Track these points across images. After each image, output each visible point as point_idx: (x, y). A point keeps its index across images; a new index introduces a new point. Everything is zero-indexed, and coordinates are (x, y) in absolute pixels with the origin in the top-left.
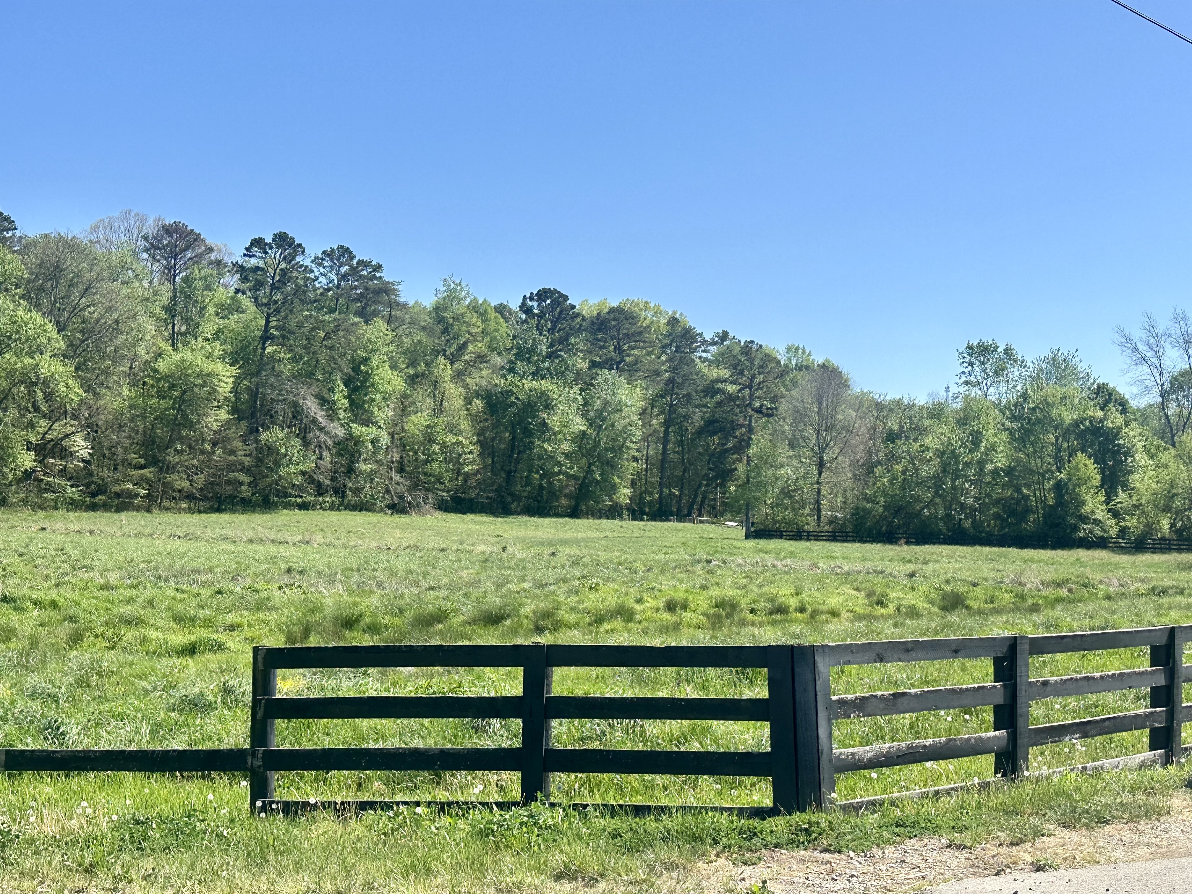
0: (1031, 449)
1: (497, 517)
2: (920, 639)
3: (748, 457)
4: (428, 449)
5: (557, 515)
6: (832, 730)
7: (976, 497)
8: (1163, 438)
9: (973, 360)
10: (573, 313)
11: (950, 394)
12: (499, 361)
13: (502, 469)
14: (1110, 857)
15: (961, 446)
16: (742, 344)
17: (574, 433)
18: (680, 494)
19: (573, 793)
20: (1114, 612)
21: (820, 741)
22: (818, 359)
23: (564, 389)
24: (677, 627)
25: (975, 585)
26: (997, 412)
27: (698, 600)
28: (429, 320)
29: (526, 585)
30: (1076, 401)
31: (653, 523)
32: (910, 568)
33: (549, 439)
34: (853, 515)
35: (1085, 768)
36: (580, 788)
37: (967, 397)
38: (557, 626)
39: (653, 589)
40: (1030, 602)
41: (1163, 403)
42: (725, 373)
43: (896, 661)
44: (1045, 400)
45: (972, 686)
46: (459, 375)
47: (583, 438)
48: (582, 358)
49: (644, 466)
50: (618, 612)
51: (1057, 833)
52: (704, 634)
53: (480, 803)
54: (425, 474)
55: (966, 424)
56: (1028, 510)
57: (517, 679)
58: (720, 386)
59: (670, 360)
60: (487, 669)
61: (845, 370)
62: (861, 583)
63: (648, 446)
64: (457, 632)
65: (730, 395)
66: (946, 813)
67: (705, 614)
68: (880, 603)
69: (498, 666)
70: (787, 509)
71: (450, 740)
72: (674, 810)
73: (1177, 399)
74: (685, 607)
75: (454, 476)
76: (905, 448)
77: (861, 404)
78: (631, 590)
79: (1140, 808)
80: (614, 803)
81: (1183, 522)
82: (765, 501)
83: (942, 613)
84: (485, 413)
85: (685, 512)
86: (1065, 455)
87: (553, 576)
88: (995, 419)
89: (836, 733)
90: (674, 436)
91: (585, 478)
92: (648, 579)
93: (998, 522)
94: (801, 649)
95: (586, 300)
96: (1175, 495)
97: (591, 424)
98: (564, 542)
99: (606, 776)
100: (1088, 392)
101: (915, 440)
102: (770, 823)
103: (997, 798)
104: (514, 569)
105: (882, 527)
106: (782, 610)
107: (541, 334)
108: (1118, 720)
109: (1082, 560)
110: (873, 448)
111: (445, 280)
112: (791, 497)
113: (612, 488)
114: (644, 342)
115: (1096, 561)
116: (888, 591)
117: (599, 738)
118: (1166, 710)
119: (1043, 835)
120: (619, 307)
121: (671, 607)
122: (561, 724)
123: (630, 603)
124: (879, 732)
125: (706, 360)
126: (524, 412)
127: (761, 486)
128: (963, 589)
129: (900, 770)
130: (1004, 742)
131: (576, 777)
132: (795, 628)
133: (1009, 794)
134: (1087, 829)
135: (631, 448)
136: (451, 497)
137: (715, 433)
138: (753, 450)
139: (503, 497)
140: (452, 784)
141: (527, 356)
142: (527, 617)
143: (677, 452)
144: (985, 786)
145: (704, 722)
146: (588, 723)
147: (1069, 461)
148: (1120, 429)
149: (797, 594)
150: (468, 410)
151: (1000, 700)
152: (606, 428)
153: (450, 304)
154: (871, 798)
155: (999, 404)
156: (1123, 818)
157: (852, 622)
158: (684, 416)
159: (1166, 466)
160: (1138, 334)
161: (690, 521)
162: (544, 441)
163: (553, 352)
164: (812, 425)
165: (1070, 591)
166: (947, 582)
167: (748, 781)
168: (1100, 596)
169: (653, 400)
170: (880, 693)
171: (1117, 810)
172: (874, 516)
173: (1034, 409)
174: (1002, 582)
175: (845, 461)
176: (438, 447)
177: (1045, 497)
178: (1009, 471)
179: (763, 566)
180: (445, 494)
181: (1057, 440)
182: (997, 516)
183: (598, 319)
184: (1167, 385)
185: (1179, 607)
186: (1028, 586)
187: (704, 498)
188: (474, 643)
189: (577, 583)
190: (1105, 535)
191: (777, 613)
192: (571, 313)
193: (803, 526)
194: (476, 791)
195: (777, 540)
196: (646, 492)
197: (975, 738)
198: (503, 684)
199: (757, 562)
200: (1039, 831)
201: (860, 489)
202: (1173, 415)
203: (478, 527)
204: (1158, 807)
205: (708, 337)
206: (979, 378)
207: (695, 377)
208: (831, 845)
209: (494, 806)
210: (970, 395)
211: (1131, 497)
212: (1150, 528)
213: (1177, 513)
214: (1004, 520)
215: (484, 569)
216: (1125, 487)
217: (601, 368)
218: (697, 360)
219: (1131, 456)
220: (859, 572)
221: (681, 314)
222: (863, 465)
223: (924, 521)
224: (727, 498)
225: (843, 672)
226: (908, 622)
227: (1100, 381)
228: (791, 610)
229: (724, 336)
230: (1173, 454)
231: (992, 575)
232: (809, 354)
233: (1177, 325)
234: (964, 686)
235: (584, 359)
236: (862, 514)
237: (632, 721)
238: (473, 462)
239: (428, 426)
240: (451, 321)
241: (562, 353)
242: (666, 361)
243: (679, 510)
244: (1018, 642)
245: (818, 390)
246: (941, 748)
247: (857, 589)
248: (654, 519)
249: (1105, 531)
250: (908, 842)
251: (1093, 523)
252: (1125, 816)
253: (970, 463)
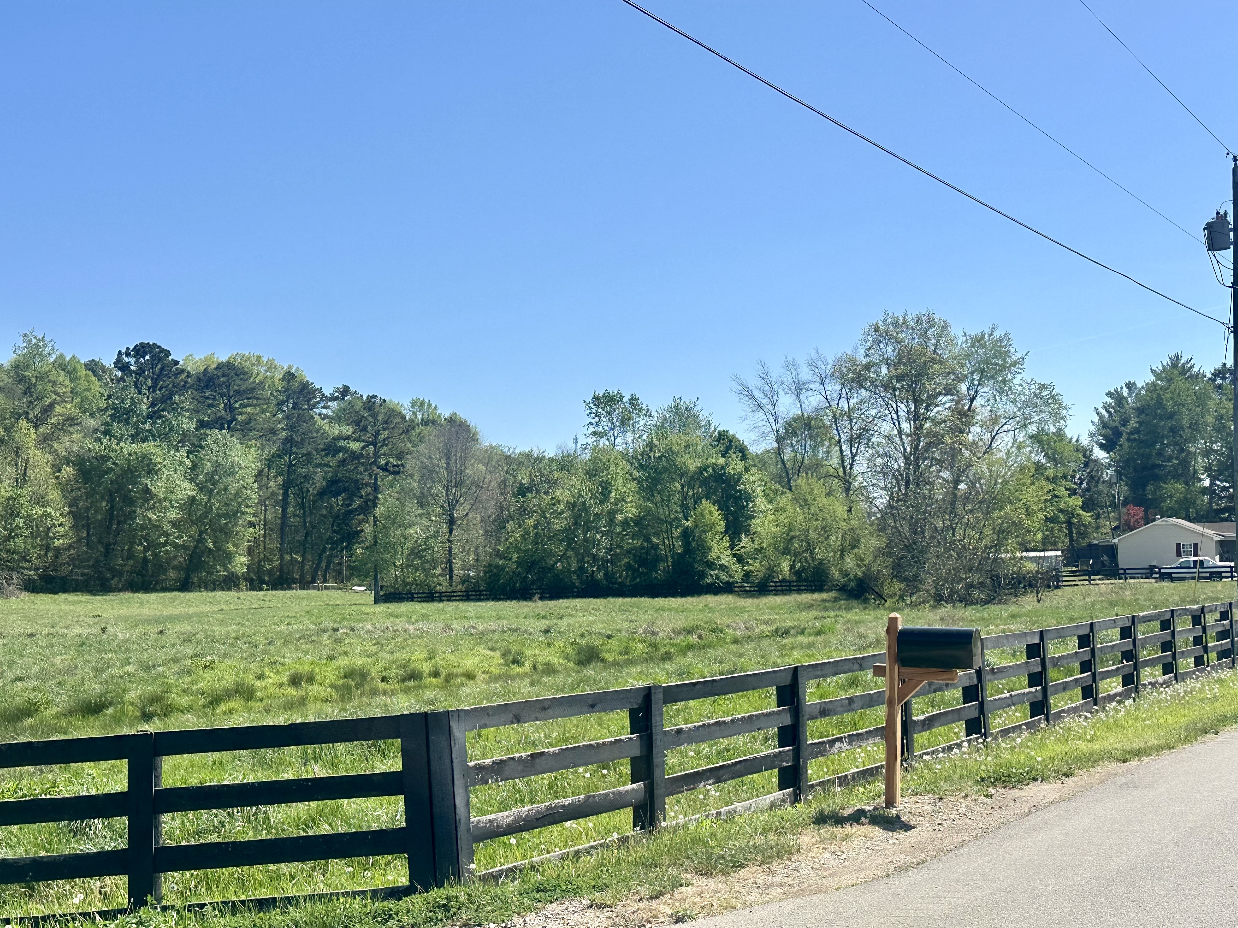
0: (659, 498)
1: (95, 595)
2: (557, 696)
3: (375, 517)
4: (11, 524)
5: (165, 590)
6: (469, 797)
7: (607, 549)
8: (780, 483)
9: (600, 410)
10: (177, 369)
11: (579, 445)
12: (91, 423)
13: (100, 541)
14: (746, 901)
15: (591, 498)
16: (365, 399)
17: (182, 499)
18: (303, 561)
19: (188, 893)
20: (741, 656)
21: (457, 810)
22: (445, 412)
23: (168, 452)
24: (302, 702)
25: (609, 637)
26: (625, 462)
27: (325, 671)
28: (7, 380)
29: (130, 669)
30: (699, 448)
31: (274, 592)
32: (544, 624)
33: (153, 508)
34: (485, 572)
35: (719, 814)
36: (196, 887)
37: (595, 447)
38: (168, 711)
39: (275, 663)
40: (663, 650)
41: (779, 448)
42: (348, 430)
43: (534, 721)
44: (671, 448)
45: (609, 740)
46: (45, 441)
47: (192, 505)
48: (188, 418)
49: (262, 532)
50: (237, 691)
51: (694, 881)
52: (332, 707)
53: (80, 914)
54: (8, 551)
55: (595, 475)
56: (658, 559)
57: (121, 772)
58: (342, 443)
59: (288, 417)
60: (86, 765)
61: (472, 423)
62: (497, 642)
63: (266, 510)
64: (50, 725)
65: (354, 453)
66: (586, 872)
67: (333, 686)
68: (516, 662)
69: (99, 760)
70: (417, 570)
71: (44, 848)
72: (302, 900)
73: (791, 443)
74: (311, 680)
75: (43, 552)
76: (536, 501)
77: (490, 458)
78: (251, 666)
79: (772, 848)
80: (235, 899)
81: (802, 563)
82: (394, 563)
83: (576, 668)
84: (77, 481)
85: (309, 578)
86: (691, 503)
87: (161, 656)
88: (623, 469)
89: (473, 800)
90: (295, 498)
91: (196, 547)
92: (269, 654)
93: (630, 573)
94: (435, 715)
95: (191, 355)
96: (793, 537)
97: (201, 488)
98: (173, 619)
99: (226, 871)
100: (710, 440)
101: (546, 493)
102: (407, 902)
103: (636, 852)
104: (115, 652)
105: (515, 583)
106: (415, 676)
107: (140, 393)
108: (749, 763)
109: (710, 605)
110: (504, 503)
111: (25, 335)
112: (421, 557)
113: (226, 557)
114: (258, 399)
115: (723, 607)
116: (524, 649)
117: (217, 830)
118: (793, 750)
119: (681, 885)
120: (228, 362)
121: (295, 681)
122: (173, 819)
123: (250, 679)
124: (517, 796)
125: (326, 417)
126: (123, 478)
127: (390, 547)
128: (598, 642)
129: (540, 832)
130: (641, 795)
131: (192, 875)
132: (429, 694)
133: (648, 847)
134: (723, 874)
135: (247, 513)
136: (39, 575)
137: (337, 494)
138: (379, 511)
139: (101, 572)
140: (47, 896)
141: (125, 417)
142: (132, 704)
143: (298, 516)
144: (624, 840)
145: (333, 802)
146: (204, 814)
147: (695, 509)
148: (741, 475)
149: (430, 659)
150: (57, 478)
151: (637, 752)
152: (218, 493)
153: (31, 362)
154: (511, 865)
155: (627, 454)
156: (757, 860)
157: (487, 683)
158: (305, 477)
159: (784, 510)
160: (753, 383)
161: (314, 588)
162: (147, 510)
163: (154, 412)
164: (440, 481)
165: (700, 637)
166: (582, 636)
167: (381, 860)
168: (728, 640)
169: (269, 460)
170: (518, 755)
171: (751, 852)
172: (507, 572)
173: (660, 458)
174: (635, 633)
175: (476, 517)
176: (22, 521)
177: (674, 545)
178: (638, 521)
179: (394, 631)
180: (32, 573)
181: (683, 489)
182: (629, 566)
183: (205, 375)
184: (782, 431)
185: (801, 646)
186: (661, 634)
187: (329, 563)
188: (69, 737)
189: (188, 662)
190: (731, 580)
191: (410, 679)
192: (174, 369)
193: (435, 587)
194: (76, 901)
195: (408, 604)
196: (265, 559)
197: (613, 793)
198: (105, 780)
199: (388, 628)
200: (677, 882)
201: (493, 545)
202: (788, 460)
203: (72, 608)
204: (789, 846)
205: (328, 392)
206: (606, 428)
207: (315, 435)
208: (470, 919)
209: (98, 917)
210: (598, 445)
211: (753, 541)
212: (771, 570)
213: (796, 555)
214: (635, 570)
215: (81, 653)
216: (748, 532)
217: (211, 429)
218: (317, 417)
219: (752, 502)
220: (494, 631)
221: (297, 369)
222: (495, 520)
223: (557, 575)
224: (354, 562)
225: (480, 736)
226: (545, 679)
227: (721, 428)
228: (425, 675)
229: (345, 391)
230: (790, 498)
231: (626, 625)
232: (435, 408)
233: (789, 373)
234: (602, 741)
235: (190, 418)
236: (495, 571)
237: (254, 808)
238: (64, 536)
239: (9, 498)
240: (34, 380)
241: (166, 413)
242: (283, 418)
243: (302, 576)
244: (653, 691)
245: (446, 444)
246: (580, 806)
247: (492, 649)
248: (274, 588)
249: (731, 576)
250: (549, 907)
251: (719, 569)
252: (758, 859)
253: (601, 514)
